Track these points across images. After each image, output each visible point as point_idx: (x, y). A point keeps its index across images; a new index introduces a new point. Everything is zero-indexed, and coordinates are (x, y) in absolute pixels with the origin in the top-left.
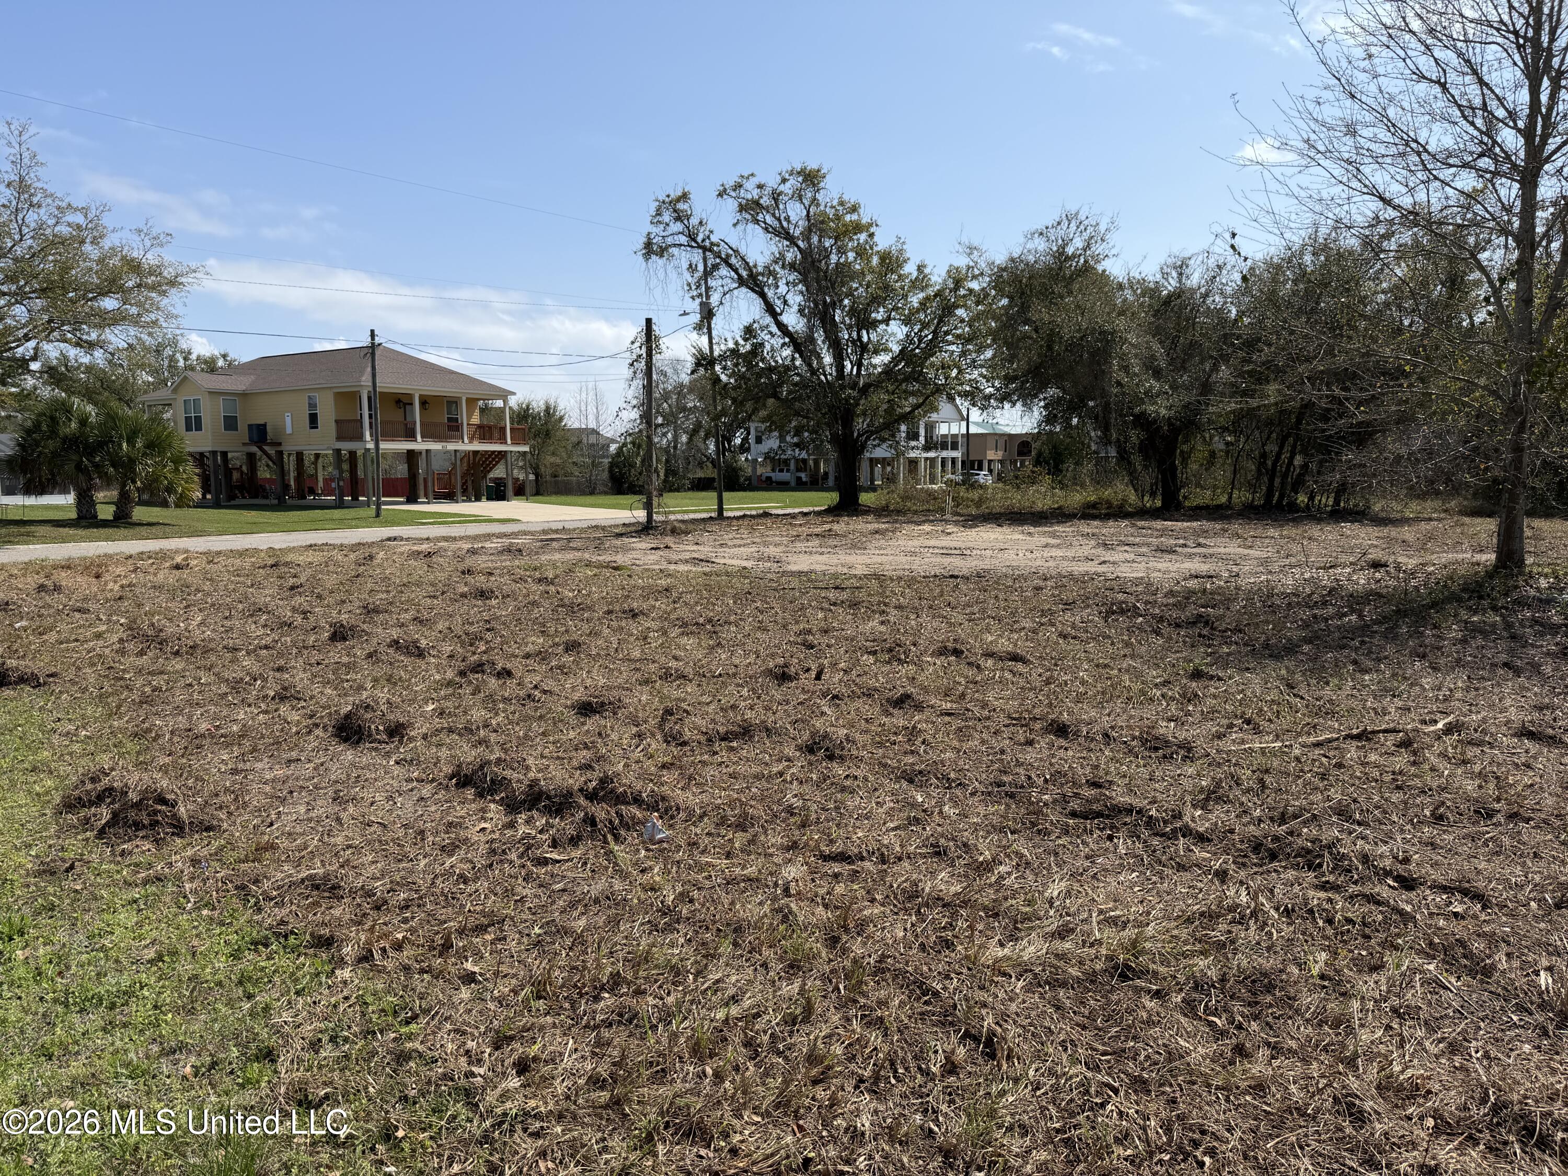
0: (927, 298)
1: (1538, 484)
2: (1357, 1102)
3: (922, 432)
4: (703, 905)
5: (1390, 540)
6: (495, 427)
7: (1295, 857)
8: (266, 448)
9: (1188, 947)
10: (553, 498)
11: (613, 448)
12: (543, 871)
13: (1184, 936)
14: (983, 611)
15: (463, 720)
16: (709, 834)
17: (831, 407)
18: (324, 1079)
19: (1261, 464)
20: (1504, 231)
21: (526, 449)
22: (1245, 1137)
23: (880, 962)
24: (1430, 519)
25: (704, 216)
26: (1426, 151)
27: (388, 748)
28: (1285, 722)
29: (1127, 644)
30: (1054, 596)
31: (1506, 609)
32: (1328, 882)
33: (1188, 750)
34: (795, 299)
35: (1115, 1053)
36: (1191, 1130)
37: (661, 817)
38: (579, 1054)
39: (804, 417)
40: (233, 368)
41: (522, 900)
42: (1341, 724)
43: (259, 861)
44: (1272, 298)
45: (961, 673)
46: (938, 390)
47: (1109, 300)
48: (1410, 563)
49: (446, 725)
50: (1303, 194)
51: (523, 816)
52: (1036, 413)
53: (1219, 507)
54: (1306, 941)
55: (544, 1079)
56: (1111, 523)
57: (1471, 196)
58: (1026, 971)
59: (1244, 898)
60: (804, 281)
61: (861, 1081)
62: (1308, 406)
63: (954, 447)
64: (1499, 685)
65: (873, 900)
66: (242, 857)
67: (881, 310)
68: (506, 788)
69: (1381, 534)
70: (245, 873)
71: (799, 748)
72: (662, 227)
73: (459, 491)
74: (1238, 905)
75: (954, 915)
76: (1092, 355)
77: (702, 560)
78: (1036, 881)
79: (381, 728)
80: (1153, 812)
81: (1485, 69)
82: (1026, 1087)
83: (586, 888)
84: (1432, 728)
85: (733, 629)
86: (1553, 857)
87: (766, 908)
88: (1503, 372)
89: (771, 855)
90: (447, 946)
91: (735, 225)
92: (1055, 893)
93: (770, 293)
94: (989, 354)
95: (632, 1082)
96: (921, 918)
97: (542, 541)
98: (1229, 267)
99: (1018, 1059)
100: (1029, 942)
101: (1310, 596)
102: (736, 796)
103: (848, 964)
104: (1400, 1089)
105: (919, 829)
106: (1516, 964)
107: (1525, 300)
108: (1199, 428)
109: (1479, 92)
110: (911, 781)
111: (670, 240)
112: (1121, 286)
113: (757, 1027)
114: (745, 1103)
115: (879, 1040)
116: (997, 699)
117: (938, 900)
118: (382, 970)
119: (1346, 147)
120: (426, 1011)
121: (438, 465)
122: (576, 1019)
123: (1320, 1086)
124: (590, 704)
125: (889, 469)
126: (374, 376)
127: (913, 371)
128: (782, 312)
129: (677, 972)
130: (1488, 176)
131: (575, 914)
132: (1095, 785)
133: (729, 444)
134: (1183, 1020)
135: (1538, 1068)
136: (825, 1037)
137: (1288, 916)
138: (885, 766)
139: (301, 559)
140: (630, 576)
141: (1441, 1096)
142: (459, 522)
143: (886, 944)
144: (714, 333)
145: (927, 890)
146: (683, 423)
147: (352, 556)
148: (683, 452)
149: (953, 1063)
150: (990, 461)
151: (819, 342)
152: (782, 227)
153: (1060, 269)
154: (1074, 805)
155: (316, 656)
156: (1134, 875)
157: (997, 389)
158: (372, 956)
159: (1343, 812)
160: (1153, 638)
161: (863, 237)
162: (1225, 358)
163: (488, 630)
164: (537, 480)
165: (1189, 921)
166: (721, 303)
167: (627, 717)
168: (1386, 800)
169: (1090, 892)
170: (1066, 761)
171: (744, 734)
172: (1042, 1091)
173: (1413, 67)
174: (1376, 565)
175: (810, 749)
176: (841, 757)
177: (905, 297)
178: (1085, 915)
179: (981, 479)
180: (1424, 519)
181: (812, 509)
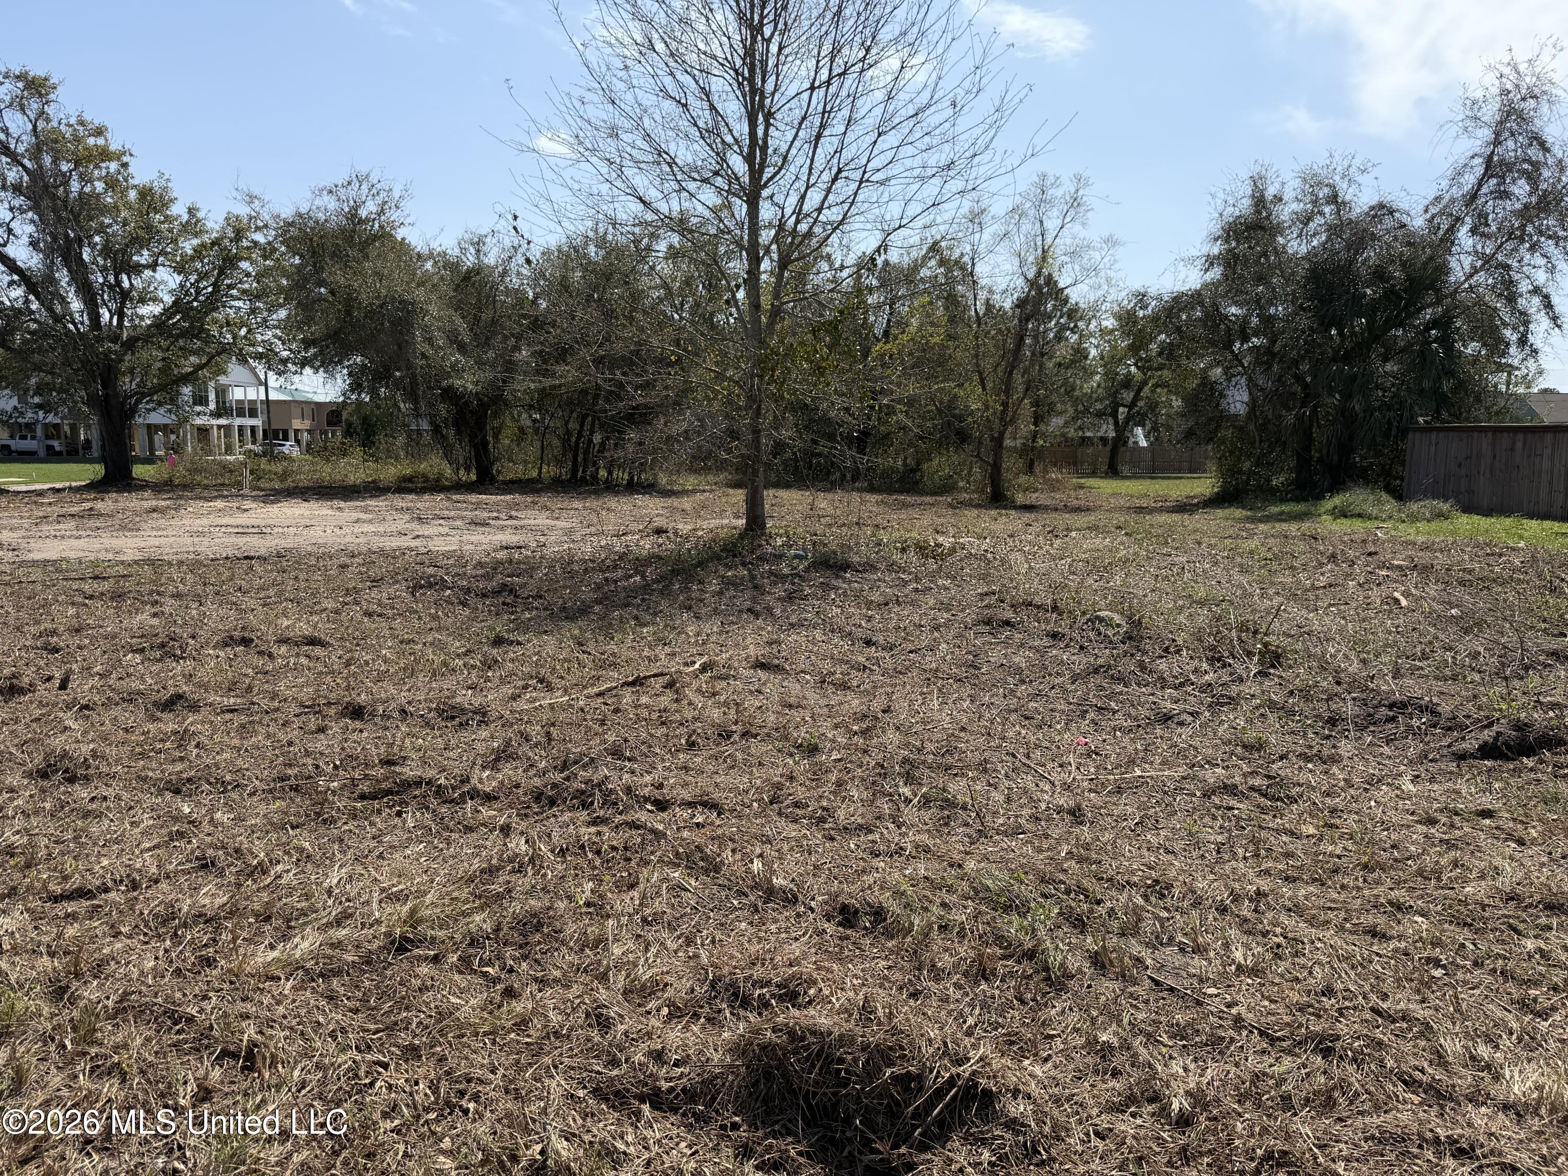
0: (203, 245)
2: (604, 1011)
3: (212, 396)
5: (672, 509)
7: (571, 800)
9: (468, 906)
13: (464, 896)
14: (280, 594)
17: (85, 363)
19: (565, 441)
22: (507, 1073)
23: (121, 1001)
24: (704, 491)
26: (675, 163)
28: (573, 678)
29: (435, 618)
30: (360, 573)
31: (752, 564)
32: (598, 817)
33: (482, 715)
34: (24, 229)
35: (387, 1028)
36: (457, 1082)
39: (48, 373)
42: (620, 674)
45: (249, 664)
46: (224, 350)
47: (409, 270)
48: (684, 528)
50: (576, 186)
52: (339, 381)
53: (531, 481)
54: (577, 875)
56: (426, 497)
58: (297, 969)
59: (523, 848)
60: (36, 208)
61: (87, 1141)
62: (595, 387)
63: (253, 413)
64: (743, 627)
65: (117, 935)
67: (145, 252)
69: (665, 505)
71: (29, 775)
74: (517, 855)
75: (218, 930)
76: (394, 324)
78: (316, 873)
80: (442, 781)
81: (716, 98)
82: (290, 1090)
84: (691, 669)
86: (771, 763)
92: (335, 881)
94: (282, 314)
96: (178, 941)
99: (283, 1063)
100: (303, 938)
101: (603, 561)
103: (77, 1014)
104: (642, 988)
105: (183, 843)
108: (507, 404)
109: (712, 117)
110: (177, 792)
112: (421, 257)
115: (114, 1090)
116: (289, 688)
117: (202, 917)
123: (576, 1006)
125: (173, 437)
127: (192, 326)
128: (7, 243)
130: (724, 194)
132: (389, 763)
134: (457, 977)
135: (749, 940)
137: (563, 856)
138: (145, 779)
141: (675, 985)
143: (130, 980)
145: (185, 909)
149: (206, 1089)
150: (296, 431)
151: (63, 284)
153: (354, 231)
154: (364, 787)
156: (421, 846)
157: (295, 354)
159: (616, 752)
160: (459, 609)
161: (113, 166)
165: (471, 880)
168: (652, 736)
169: (373, 873)
170: (359, 743)
172: (308, 1089)
173: (660, 85)
174: (659, 531)
175: (44, 774)
176: (86, 778)
177: (174, 241)
178: (365, 897)
179: (286, 450)
180: (700, 491)
181: (67, 484)
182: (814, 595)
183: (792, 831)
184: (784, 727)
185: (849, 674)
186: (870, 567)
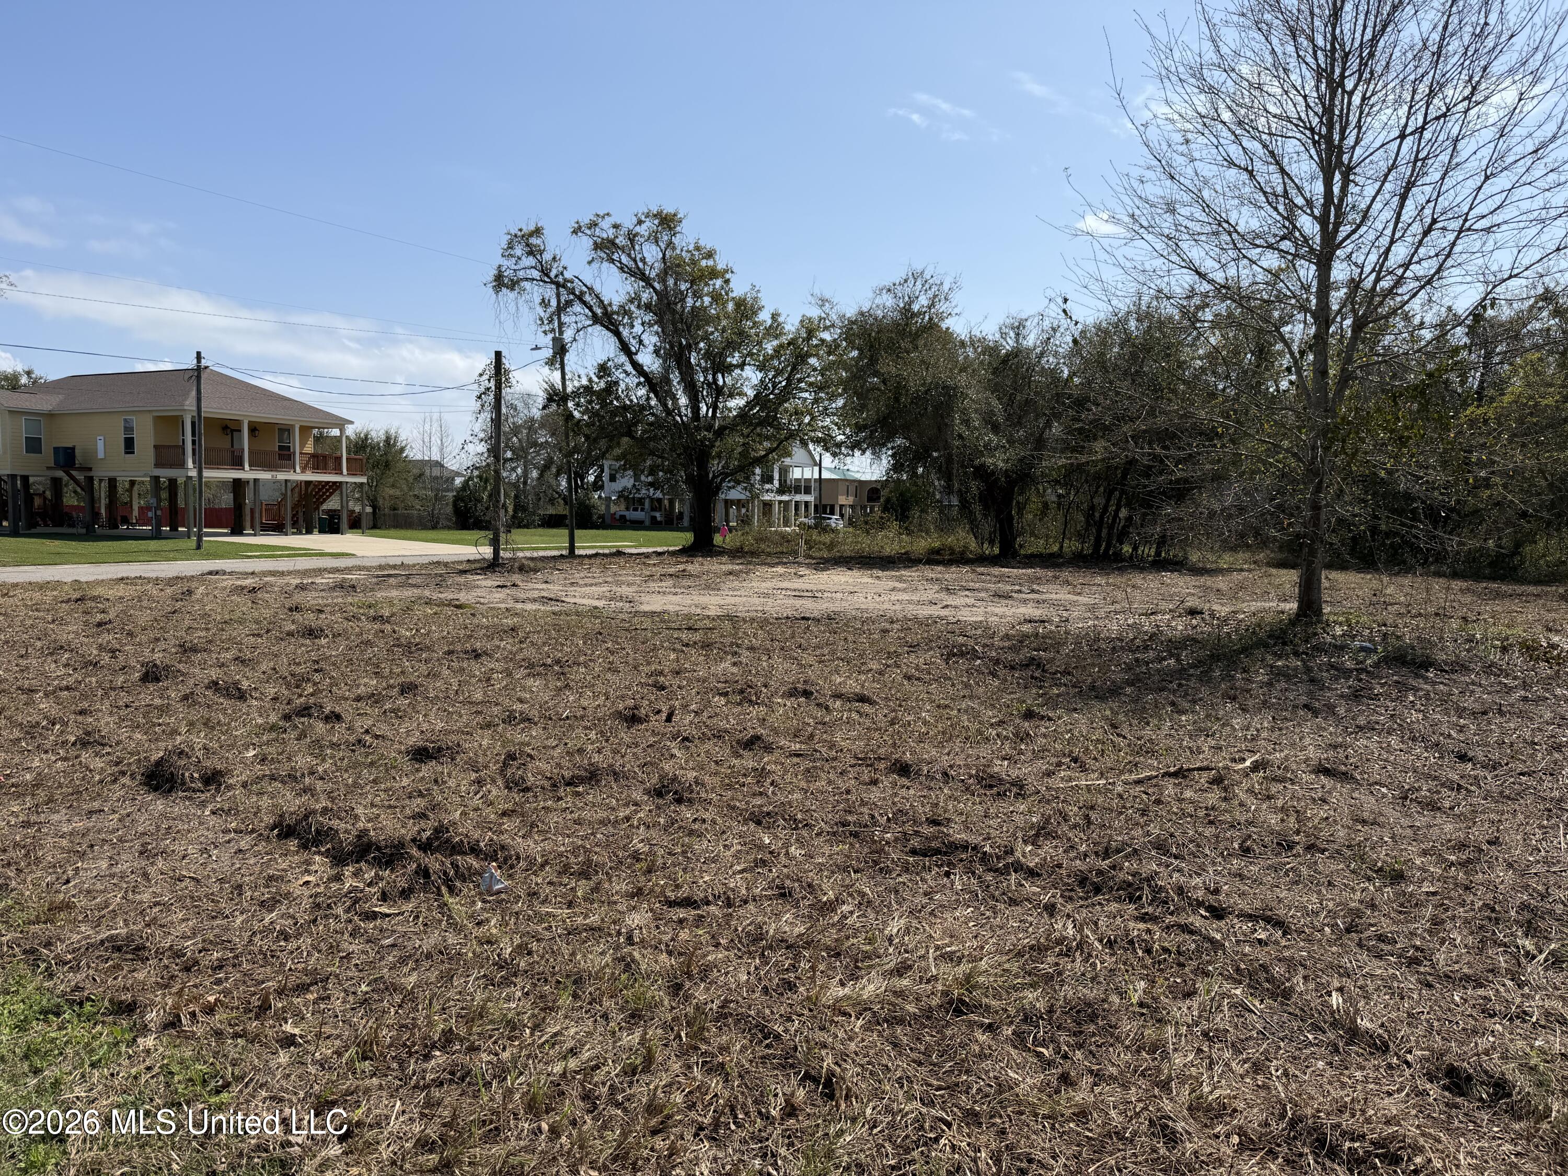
0: (781, 346)
1: (1335, 540)
2: (1170, 1123)
3: (776, 476)
4: (542, 957)
5: (1206, 589)
6: (330, 456)
7: (1118, 890)
8: (74, 473)
9: (1019, 981)
10: (392, 532)
11: (458, 481)
12: (371, 926)
13: (1015, 969)
14: (833, 652)
15: (287, 766)
16: (551, 883)
17: (686, 448)
18: (121, 1157)
19: (1089, 516)
20: (1304, 308)
21: (364, 480)
22: (1068, 1163)
23: (722, 1007)
24: (1242, 570)
25: (558, 252)
26: (1236, 231)
27: (203, 796)
28: (1109, 761)
29: (967, 686)
30: (899, 638)
31: (1307, 654)
32: (1147, 914)
33: (1020, 788)
34: (651, 339)
35: (948, 1087)
36: (1019, 1159)
37: (500, 867)
38: (407, 1116)
39: (659, 457)
40: (38, 386)
41: (348, 956)
42: (1159, 763)
43: (52, 922)
44: (1101, 362)
45: (810, 715)
46: (791, 435)
47: (952, 358)
48: (1223, 610)
49: (268, 773)
50: (1128, 264)
51: (351, 869)
52: (884, 462)
53: (1052, 555)
54: (1127, 971)
55: (368, 1144)
56: (953, 569)
57: (1276, 275)
58: (865, 1010)
59: (1071, 931)
60: (660, 322)
61: (701, 1128)
62: (1132, 462)
63: (807, 491)
64: (1299, 725)
65: (717, 945)
66: (32, 918)
67: (737, 354)
68: (332, 839)
69: (1197, 583)
70: (35, 936)
71: (647, 792)
72: (514, 260)
73: (288, 522)
74: (1065, 938)
75: (797, 957)
76: (936, 408)
77: (551, 599)
78: (877, 919)
79: (196, 775)
80: (987, 849)
81: (1286, 160)
82: (863, 1125)
83: (418, 943)
84: (1241, 766)
85: (583, 670)
86: (1345, 885)
87: (608, 958)
88: (1304, 437)
89: (615, 903)
90: (265, 1007)
91: (590, 263)
92: (895, 930)
93: (625, 332)
94: (840, 402)
95: (463, 1143)
96: (765, 961)
97: (378, 576)
98: (1062, 330)
99: (856, 1098)
100: (869, 980)
101: (1132, 640)
102: (580, 843)
103: (690, 1010)
104: (1209, 1109)
105: (765, 871)
106: (1312, 986)
107: (1321, 371)
108: (1034, 480)
109: (1281, 181)
110: (759, 823)
111: (521, 274)
112: (963, 344)
113: (596, 1079)
114: (581, 1158)
115: (720, 1087)
116: (844, 740)
117: (783, 942)
118: (190, 1037)
119: (1166, 224)
120: (238, 1079)
121: (266, 495)
122: (404, 1079)
123: (1138, 1110)
124: (425, 749)
125: (744, 510)
126: (199, 400)
127: (767, 416)
128: (638, 351)
129: (513, 1026)
130: (1290, 257)
131: (405, 970)
132: (934, 822)
133: (582, 481)
134: (1013, 1052)
135: (1330, 1083)
136: (665, 1086)
137: (1111, 947)
138: (733, 808)
139: (111, 593)
140: (473, 615)
141: (1245, 1113)
142: (288, 556)
143: (729, 989)
144: (567, 369)
145: (771, 932)
146: (533, 458)
147: (169, 591)
148: (533, 488)
149: (793, 1105)
150: (841, 506)
151: (675, 383)
152: (638, 268)
153: (907, 325)
154: (915, 842)
155: (124, 698)
156: (969, 910)
157: (848, 437)
158: (180, 1021)
159: (1161, 847)
160: (989, 680)
161: (719, 283)
162: (1057, 416)
163: (316, 671)
164: (374, 512)
165: (1020, 954)
166: (575, 340)
167: (466, 763)
168: (1200, 834)
169: (928, 928)
170: (907, 800)
171: (591, 779)
172: (879, 1129)
173: (1224, 154)
174: (1193, 612)
175: (659, 793)
176: (690, 801)
177: (760, 343)
178: (922, 952)
179: (832, 523)
180: (1236, 570)
181: (666, 549)
182: (1388, 696)
183: (1377, 968)
184: (1359, 845)
185: (1438, 792)
186: (1461, 667)
